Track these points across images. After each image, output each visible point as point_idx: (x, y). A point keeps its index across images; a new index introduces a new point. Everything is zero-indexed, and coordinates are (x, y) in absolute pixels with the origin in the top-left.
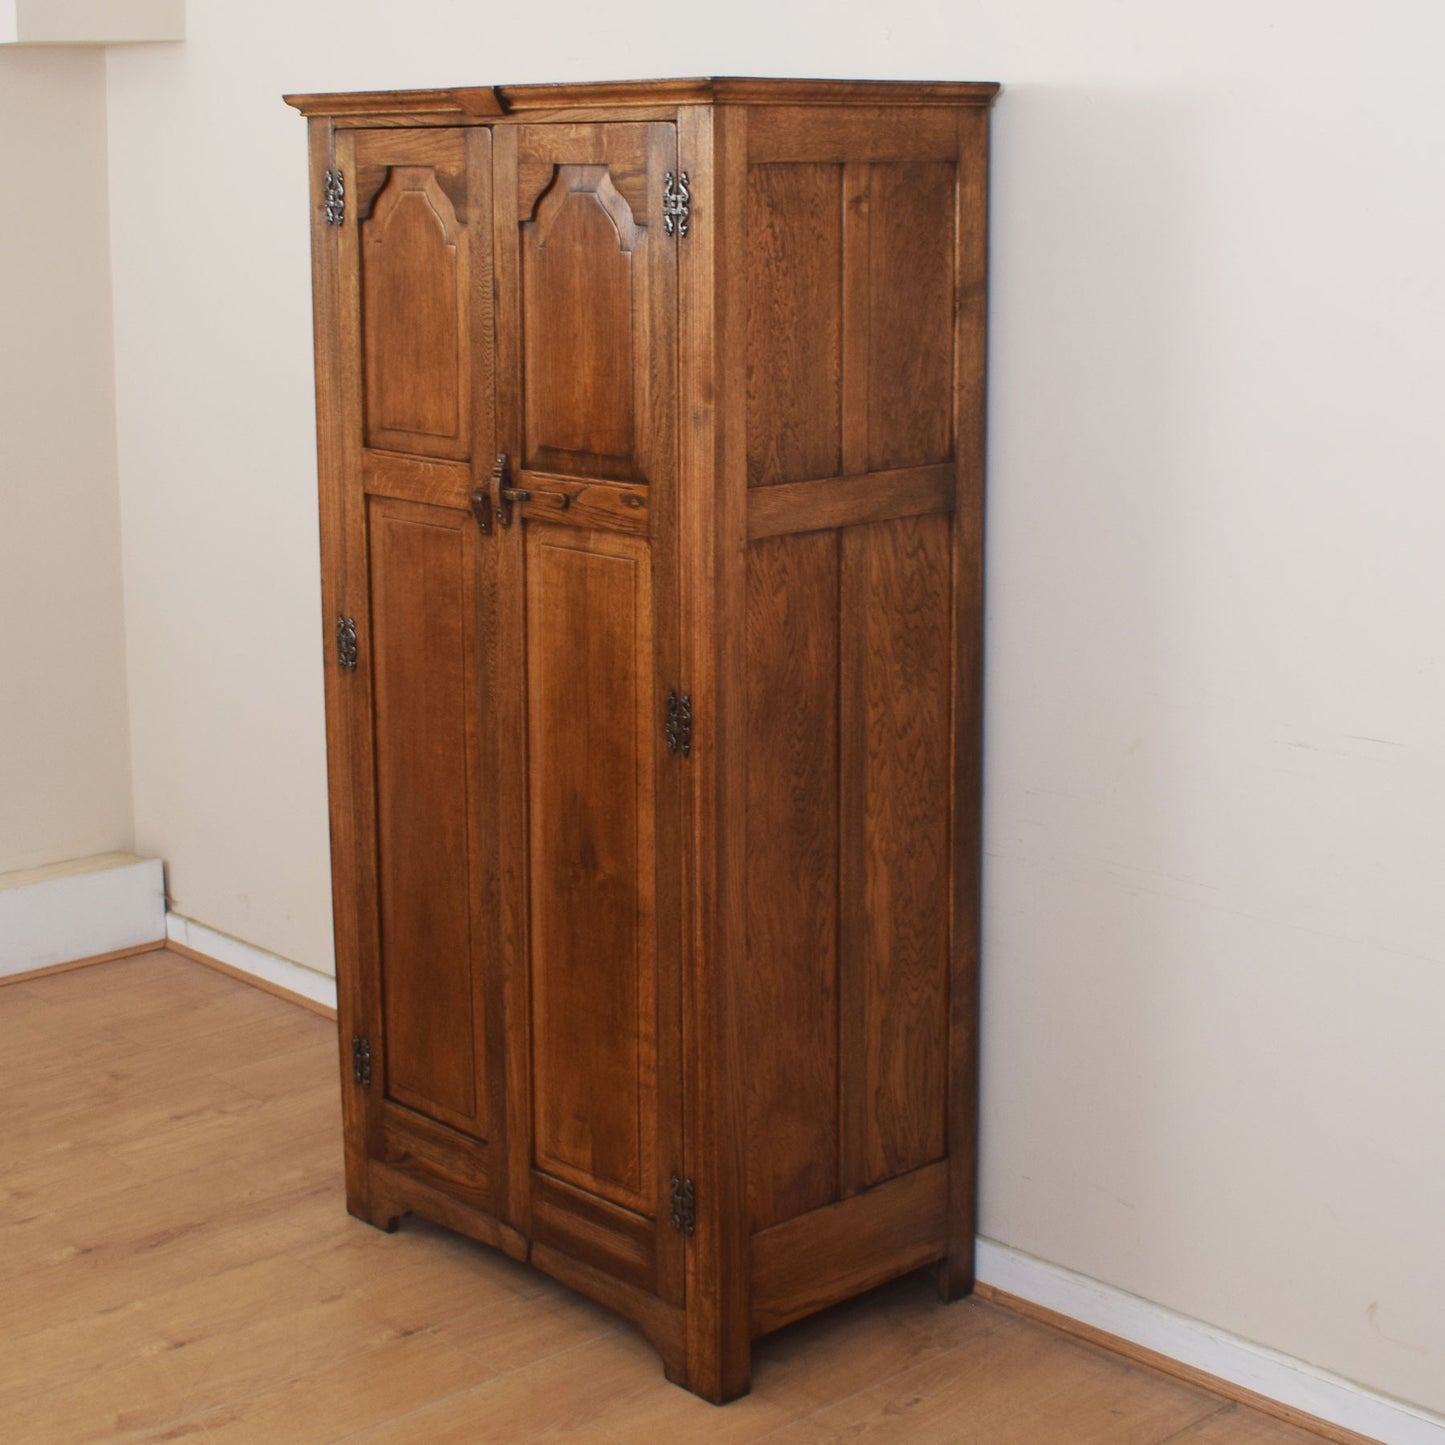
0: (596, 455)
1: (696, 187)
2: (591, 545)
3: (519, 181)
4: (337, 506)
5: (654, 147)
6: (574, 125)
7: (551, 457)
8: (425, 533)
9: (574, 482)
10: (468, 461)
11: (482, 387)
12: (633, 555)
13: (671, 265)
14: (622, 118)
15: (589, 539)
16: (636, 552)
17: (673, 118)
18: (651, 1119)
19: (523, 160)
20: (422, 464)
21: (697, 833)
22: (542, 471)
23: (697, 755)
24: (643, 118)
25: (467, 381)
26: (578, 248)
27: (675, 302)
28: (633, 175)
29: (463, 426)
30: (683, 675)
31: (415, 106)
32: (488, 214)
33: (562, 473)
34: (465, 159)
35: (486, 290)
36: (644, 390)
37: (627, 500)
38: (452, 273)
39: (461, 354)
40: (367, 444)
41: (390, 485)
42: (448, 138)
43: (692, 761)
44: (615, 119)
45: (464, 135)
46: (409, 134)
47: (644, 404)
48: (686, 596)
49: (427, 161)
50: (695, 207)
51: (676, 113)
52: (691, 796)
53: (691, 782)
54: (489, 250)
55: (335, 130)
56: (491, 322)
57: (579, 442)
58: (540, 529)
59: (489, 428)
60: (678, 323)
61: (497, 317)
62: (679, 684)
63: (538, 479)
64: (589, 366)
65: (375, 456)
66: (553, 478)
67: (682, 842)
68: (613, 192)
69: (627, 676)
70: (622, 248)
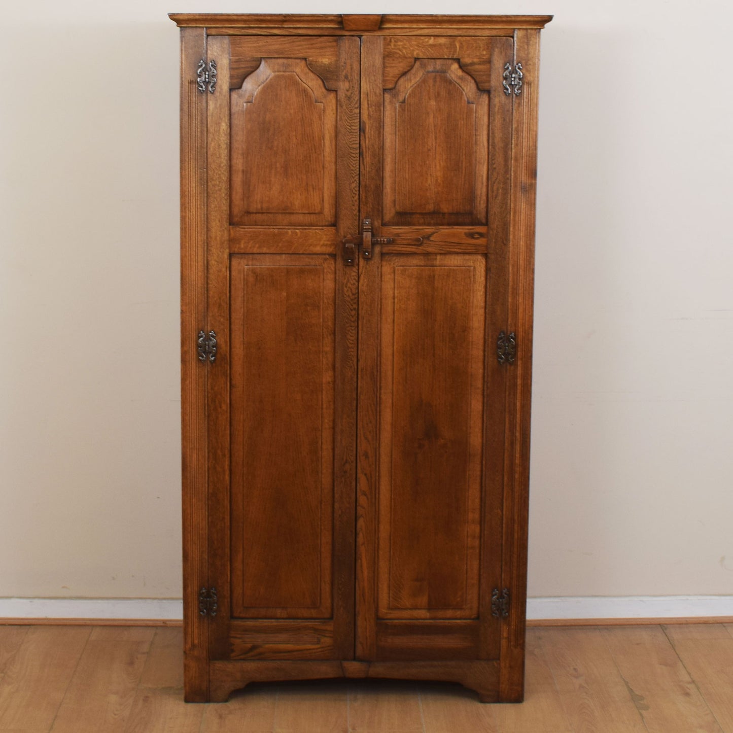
0: (444, 214)
1: (528, 71)
2: (438, 263)
3: (384, 67)
4: (201, 263)
5: (496, 50)
6: (432, 38)
7: (404, 217)
8: (288, 271)
9: (428, 230)
10: (334, 224)
11: (348, 183)
12: (472, 264)
13: (508, 111)
14: (471, 34)
15: (436, 259)
16: (473, 262)
17: (511, 35)
19: (387, 56)
20: (289, 231)
21: (518, 404)
22: (402, 226)
23: (519, 363)
24: (489, 35)
25: (330, 180)
26: (433, 103)
27: (509, 129)
28: (480, 64)
29: (326, 206)
30: (509, 323)
32: (357, 86)
33: (414, 225)
34: (338, 55)
35: (354, 128)
36: (482, 176)
37: (471, 235)
38: (320, 119)
39: (327, 165)
40: (233, 223)
41: (257, 246)
42: (321, 42)
43: (516, 365)
44: (466, 34)
45: (336, 41)
46: (282, 39)
47: (483, 183)
48: (513, 281)
49: (301, 55)
50: (526, 81)
51: (514, 32)
52: (515, 385)
53: (515, 377)
54: (357, 106)
55: (208, 35)
56: (358, 145)
57: (431, 207)
58: (394, 258)
59: (354, 205)
60: (511, 140)
61: (362, 142)
62: (507, 329)
63: (395, 230)
64: (440, 165)
65: (243, 230)
66: (410, 228)
67: (507, 410)
68: (460, 73)
69: (466, 329)
70: (469, 103)
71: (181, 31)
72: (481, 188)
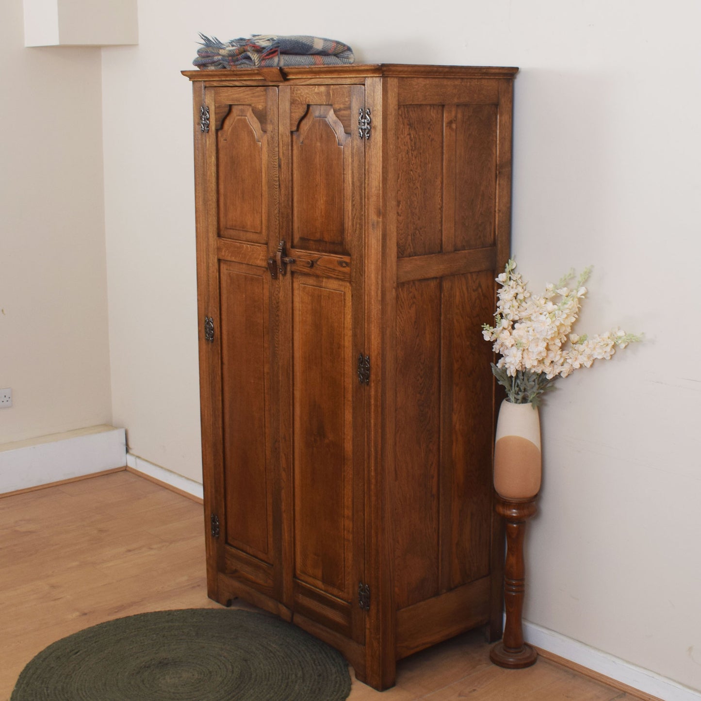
0: (326, 242)
1: (374, 116)
2: (324, 284)
3: (291, 112)
4: (205, 264)
5: (354, 97)
6: (317, 86)
7: (305, 243)
8: (246, 278)
9: (316, 255)
10: (267, 244)
11: (273, 209)
12: (343, 289)
13: (362, 153)
14: (339, 83)
15: (322, 281)
16: (344, 288)
17: (363, 83)
18: (350, 556)
19: (293, 102)
20: (244, 245)
21: (372, 421)
22: (302, 249)
23: (373, 384)
24: (350, 83)
25: (265, 206)
26: (319, 144)
27: (364, 170)
28: (344, 110)
29: (264, 228)
30: (366, 346)
31: (243, 76)
32: (276, 128)
33: (309, 250)
34: (266, 102)
35: (275, 163)
36: (349, 211)
37: (341, 263)
38: (259, 155)
39: (264, 193)
40: (219, 235)
41: (230, 255)
42: (258, 92)
43: (370, 387)
44: (336, 83)
45: (265, 90)
46: (239, 89)
47: (349, 218)
48: (368, 309)
49: (247, 103)
50: (373, 125)
51: (365, 81)
52: (369, 403)
53: (369, 397)
54: (277, 145)
55: (205, 87)
56: (278, 178)
57: (318, 235)
58: (300, 276)
59: (276, 229)
60: (365, 180)
61: (280, 176)
62: (364, 351)
63: (299, 253)
64: (323, 200)
65: (223, 241)
66: (306, 253)
67: (366, 426)
68: (335, 118)
69: (340, 347)
70: (339, 144)
71: (193, 84)
72: (348, 222)
